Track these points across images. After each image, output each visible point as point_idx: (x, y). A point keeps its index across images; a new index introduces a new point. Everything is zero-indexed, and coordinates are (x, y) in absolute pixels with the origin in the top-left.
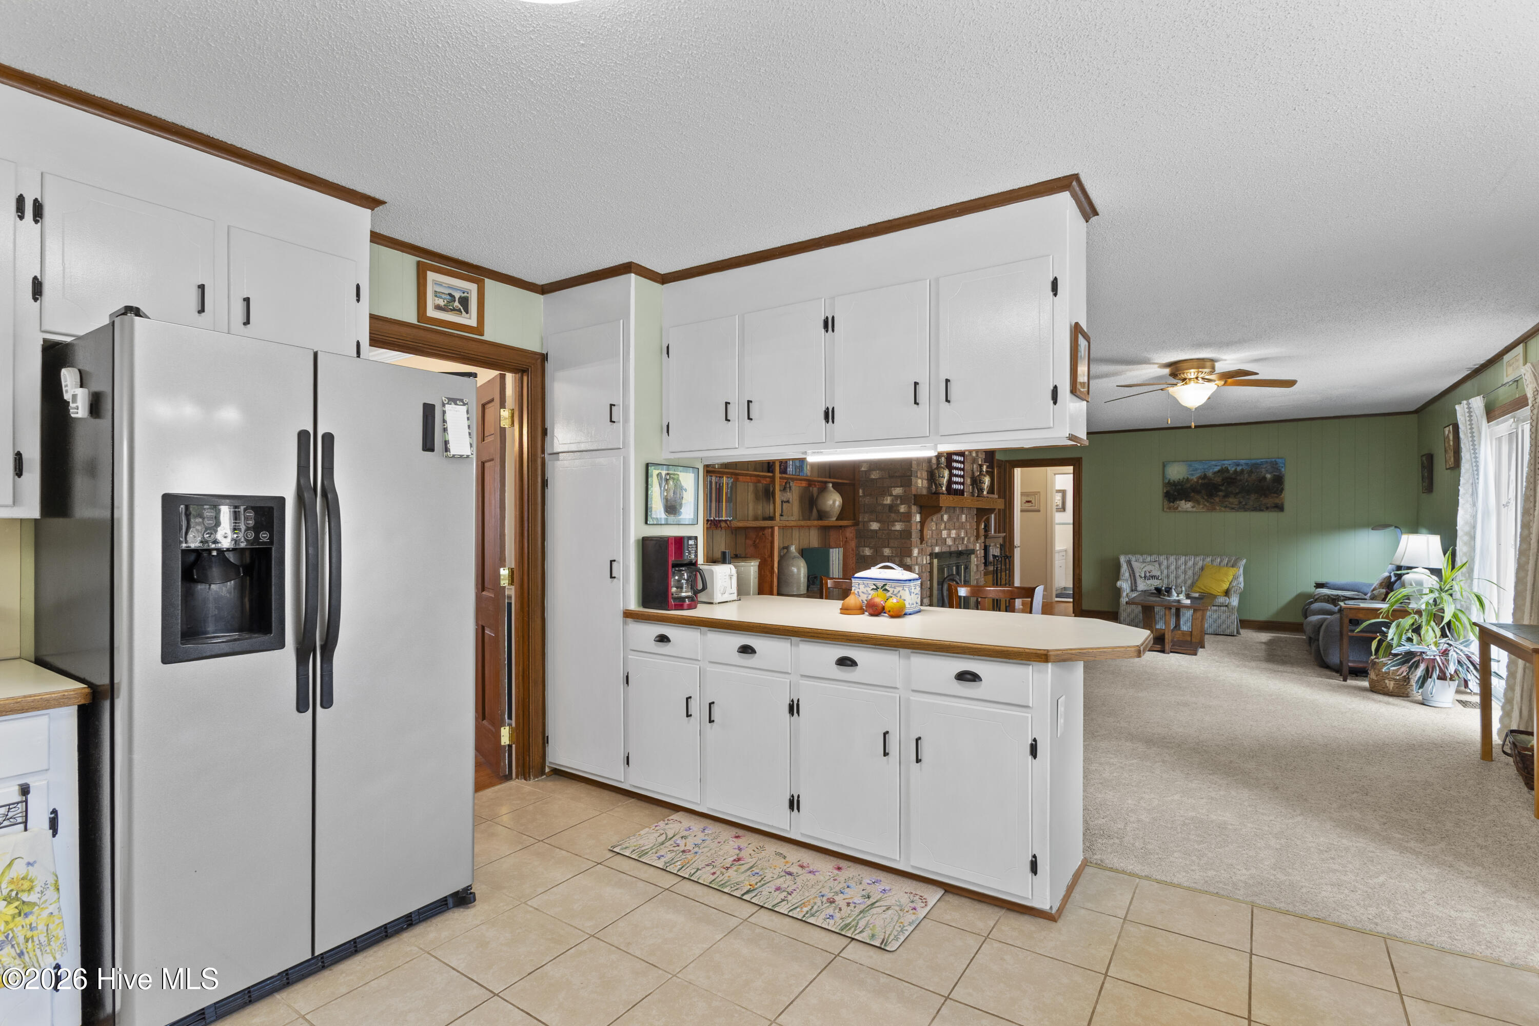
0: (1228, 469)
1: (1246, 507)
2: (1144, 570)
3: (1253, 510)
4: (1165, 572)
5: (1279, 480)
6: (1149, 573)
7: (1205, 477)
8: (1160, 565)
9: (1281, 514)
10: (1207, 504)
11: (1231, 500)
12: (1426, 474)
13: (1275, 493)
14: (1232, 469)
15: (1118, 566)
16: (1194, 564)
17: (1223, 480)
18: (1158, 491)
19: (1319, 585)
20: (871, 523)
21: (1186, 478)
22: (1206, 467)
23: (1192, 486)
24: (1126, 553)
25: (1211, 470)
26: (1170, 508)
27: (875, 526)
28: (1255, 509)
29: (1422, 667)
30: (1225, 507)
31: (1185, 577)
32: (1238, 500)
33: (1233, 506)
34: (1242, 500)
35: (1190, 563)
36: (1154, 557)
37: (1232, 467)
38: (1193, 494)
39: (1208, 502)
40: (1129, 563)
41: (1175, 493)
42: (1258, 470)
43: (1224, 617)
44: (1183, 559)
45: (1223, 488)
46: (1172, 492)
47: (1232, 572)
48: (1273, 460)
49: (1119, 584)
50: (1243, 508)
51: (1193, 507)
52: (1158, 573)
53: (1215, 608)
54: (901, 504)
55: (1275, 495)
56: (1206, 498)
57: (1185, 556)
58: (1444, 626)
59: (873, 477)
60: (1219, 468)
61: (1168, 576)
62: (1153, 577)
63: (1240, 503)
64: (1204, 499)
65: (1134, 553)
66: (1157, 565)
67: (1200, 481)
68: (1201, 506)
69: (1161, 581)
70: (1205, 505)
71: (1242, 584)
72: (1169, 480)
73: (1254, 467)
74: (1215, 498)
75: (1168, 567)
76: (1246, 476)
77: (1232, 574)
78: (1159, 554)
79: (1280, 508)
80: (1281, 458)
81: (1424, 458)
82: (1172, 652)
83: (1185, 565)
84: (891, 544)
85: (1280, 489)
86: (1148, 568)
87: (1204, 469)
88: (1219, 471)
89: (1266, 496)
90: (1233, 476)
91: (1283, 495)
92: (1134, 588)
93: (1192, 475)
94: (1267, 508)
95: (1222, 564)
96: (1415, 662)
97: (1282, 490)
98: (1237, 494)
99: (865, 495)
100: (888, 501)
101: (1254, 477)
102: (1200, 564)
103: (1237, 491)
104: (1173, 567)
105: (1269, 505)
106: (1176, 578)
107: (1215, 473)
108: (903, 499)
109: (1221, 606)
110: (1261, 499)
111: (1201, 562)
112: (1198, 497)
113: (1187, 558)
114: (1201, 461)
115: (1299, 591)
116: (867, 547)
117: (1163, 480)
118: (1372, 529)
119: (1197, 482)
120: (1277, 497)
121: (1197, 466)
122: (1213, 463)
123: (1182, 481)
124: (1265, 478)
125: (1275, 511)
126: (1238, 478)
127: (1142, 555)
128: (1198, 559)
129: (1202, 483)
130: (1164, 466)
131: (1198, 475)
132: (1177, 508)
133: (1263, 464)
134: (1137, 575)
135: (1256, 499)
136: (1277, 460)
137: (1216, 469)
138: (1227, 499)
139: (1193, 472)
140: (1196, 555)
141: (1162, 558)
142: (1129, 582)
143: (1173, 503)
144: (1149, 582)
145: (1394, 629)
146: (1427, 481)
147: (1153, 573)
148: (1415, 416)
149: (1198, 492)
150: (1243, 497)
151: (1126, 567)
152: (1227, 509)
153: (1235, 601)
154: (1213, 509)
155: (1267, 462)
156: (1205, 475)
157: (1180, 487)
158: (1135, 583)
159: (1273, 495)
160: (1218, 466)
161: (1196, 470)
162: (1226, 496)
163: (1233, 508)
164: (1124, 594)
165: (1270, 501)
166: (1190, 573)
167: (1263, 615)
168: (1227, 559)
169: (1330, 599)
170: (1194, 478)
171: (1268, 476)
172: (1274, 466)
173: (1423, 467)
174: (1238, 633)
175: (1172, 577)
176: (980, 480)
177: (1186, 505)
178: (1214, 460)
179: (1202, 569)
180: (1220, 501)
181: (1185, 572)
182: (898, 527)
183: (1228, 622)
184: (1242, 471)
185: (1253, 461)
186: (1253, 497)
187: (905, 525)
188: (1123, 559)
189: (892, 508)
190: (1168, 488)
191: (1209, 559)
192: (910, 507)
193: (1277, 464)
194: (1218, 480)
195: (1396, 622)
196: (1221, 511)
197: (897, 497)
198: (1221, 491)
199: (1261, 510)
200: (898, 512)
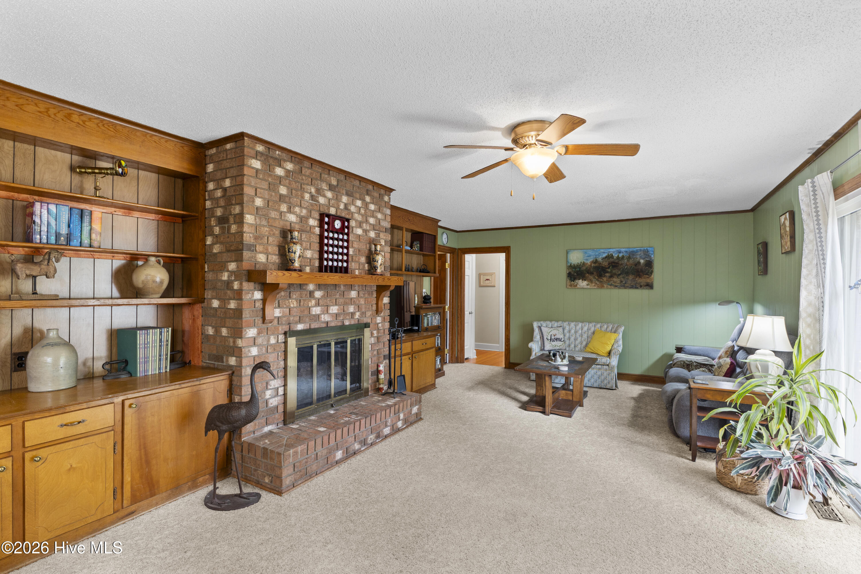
0: (612, 255)
1: (626, 285)
2: (550, 334)
3: (631, 288)
4: (567, 335)
5: (649, 264)
6: (554, 336)
7: (596, 262)
8: (564, 329)
9: (651, 291)
10: (598, 283)
11: (615, 279)
12: (762, 259)
13: (647, 274)
14: (615, 256)
15: (533, 330)
16: (588, 330)
17: (609, 264)
18: (563, 272)
19: (679, 350)
20: (213, 300)
21: (582, 262)
22: (597, 254)
23: (587, 268)
24: (539, 320)
25: (601, 256)
26: (571, 285)
27: (216, 304)
28: (632, 287)
29: (775, 474)
30: (611, 285)
31: (581, 339)
32: (619, 279)
33: (617, 284)
34: (622, 279)
35: (585, 329)
36: (559, 323)
37: (616, 254)
38: (587, 274)
39: (598, 281)
40: (540, 328)
41: (575, 274)
42: (634, 257)
43: (605, 374)
44: (580, 325)
45: (609, 270)
46: (572, 273)
47: (614, 336)
48: (646, 248)
49: (531, 345)
50: (624, 286)
51: (587, 285)
52: (561, 336)
53: (599, 366)
54: (236, 280)
55: (647, 276)
56: (597, 278)
57: (582, 322)
58: (798, 428)
59: (215, 251)
60: (606, 254)
61: (569, 338)
62: (557, 339)
63: (621, 282)
64: (595, 279)
65: (545, 320)
66: (561, 329)
67: (593, 265)
68: (593, 284)
69: (563, 342)
70: (596, 284)
71: (622, 346)
72: (571, 264)
73: (632, 254)
74: (603, 278)
75: (569, 331)
76: (626, 261)
77: (613, 338)
78: (564, 321)
79: (650, 286)
80: (651, 247)
81: (760, 246)
82: (551, 413)
83: (582, 329)
84: (227, 324)
85: (650, 271)
86: (554, 332)
87: (596, 255)
88: (606, 257)
89: (640, 277)
90: (616, 261)
91: (652, 276)
92: (542, 349)
93: (587, 260)
94: (641, 286)
95: (608, 330)
96: (766, 467)
97: (652, 272)
98: (619, 275)
99: (209, 271)
100: (225, 277)
101: (631, 261)
102: (593, 329)
103: (619, 273)
104: (573, 331)
105: (642, 284)
106: (575, 339)
107: (603, 259)
108: (237, 275)
109: (603, 365)
110: (636, 279)
111: (593, 328)
112: (591, 277)
113: (583, 324)
114: (593, 249)
115: (664, 352)
116: (210, 326)
117: (567, 264)
118: (719, 304)
119: (591, 265)
120: (648, 278)
121: (590, 252)
122: (602, 251)
123: (580, 265)
124: (639, 263)
125: (647, 289)
126: (620, 262)
127: (551, 321)
128: (591, 325)
129: (594, 266)
130: (567, 253)
131: (591, 260)
132: (576, 285)
133: (638, 252)
134: (545, 337)
135: (633, 279)
136: (648, 249)
137: (604, 255)
138: (611, 279)
139: (588, 258)
140: (590, 322)
141: (565, 324)
142: (540, 343)
143: (574, 281)
144: (554, 343)
145: (743, 423)
146: (762, 265)
147: (557, 337)
148: (751, 214)
149: (591, 273)
150: (624, 277)
151: (538, 331)
152: (612, 287)
153: (614, 361)
154: (602, 287)
155: (641, 250)
156: (596, 260)
157: (578, 269)
158: (544, 344)
159: (645, 276)
160: (606, 253)
161: (590, 256)
162: (611, 277)
163: (616, 286)
164: (534, 354)
165: (643, 281)
166: (585, 336)
167: (638, 370)
168: (611, 326)
169: (685, 365)
170: (589, 262)
171: (642, 261)
172: (646, 253)
173: (759, 253)
174: (616, 386)
175: (572, 339)
176: (373, 259)
177: (582, 283)
178: (603, 249)
179: (594, 333)
180: (607, 280)
181: (581, 336)
182: (232, 305)
183: (609, 378)
184: (623, 257)
185: (631, 250)
186: (631, 277)
187: (238, 303)
188: (535, 325)
189: (228, 284)
190: (570, 270)
191: (599, 326)
192: (241, 284)
193: (648, 252)
194: (605, 264)
195: (744, 415)
196: (607, 288)
197: (232, 273)
198: (608, 272)
199: (637, 288)
200: (232, 289)
